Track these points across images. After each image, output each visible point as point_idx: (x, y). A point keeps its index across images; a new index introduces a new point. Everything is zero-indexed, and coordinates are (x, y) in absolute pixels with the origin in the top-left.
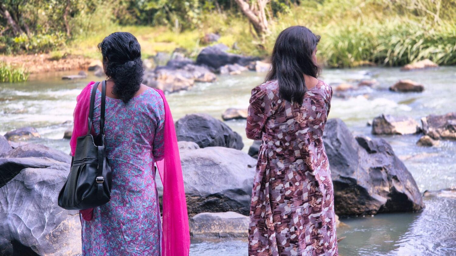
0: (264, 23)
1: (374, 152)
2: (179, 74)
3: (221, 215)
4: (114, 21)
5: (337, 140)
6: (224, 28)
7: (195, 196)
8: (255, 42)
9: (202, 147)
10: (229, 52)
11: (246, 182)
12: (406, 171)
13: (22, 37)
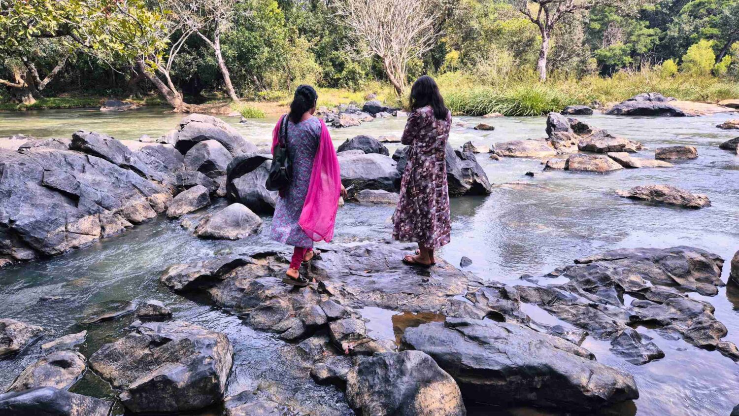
0: (403, 88)
1: (465, 159)
2: (353, 116)
3: (376, 191)
6: (379, 91)
7: (362, 180)
8: (397, 99)
9: (366, 153)
10: (382, 106)
11: (390, 173)
12: (483, 171)
13: (264, 92)
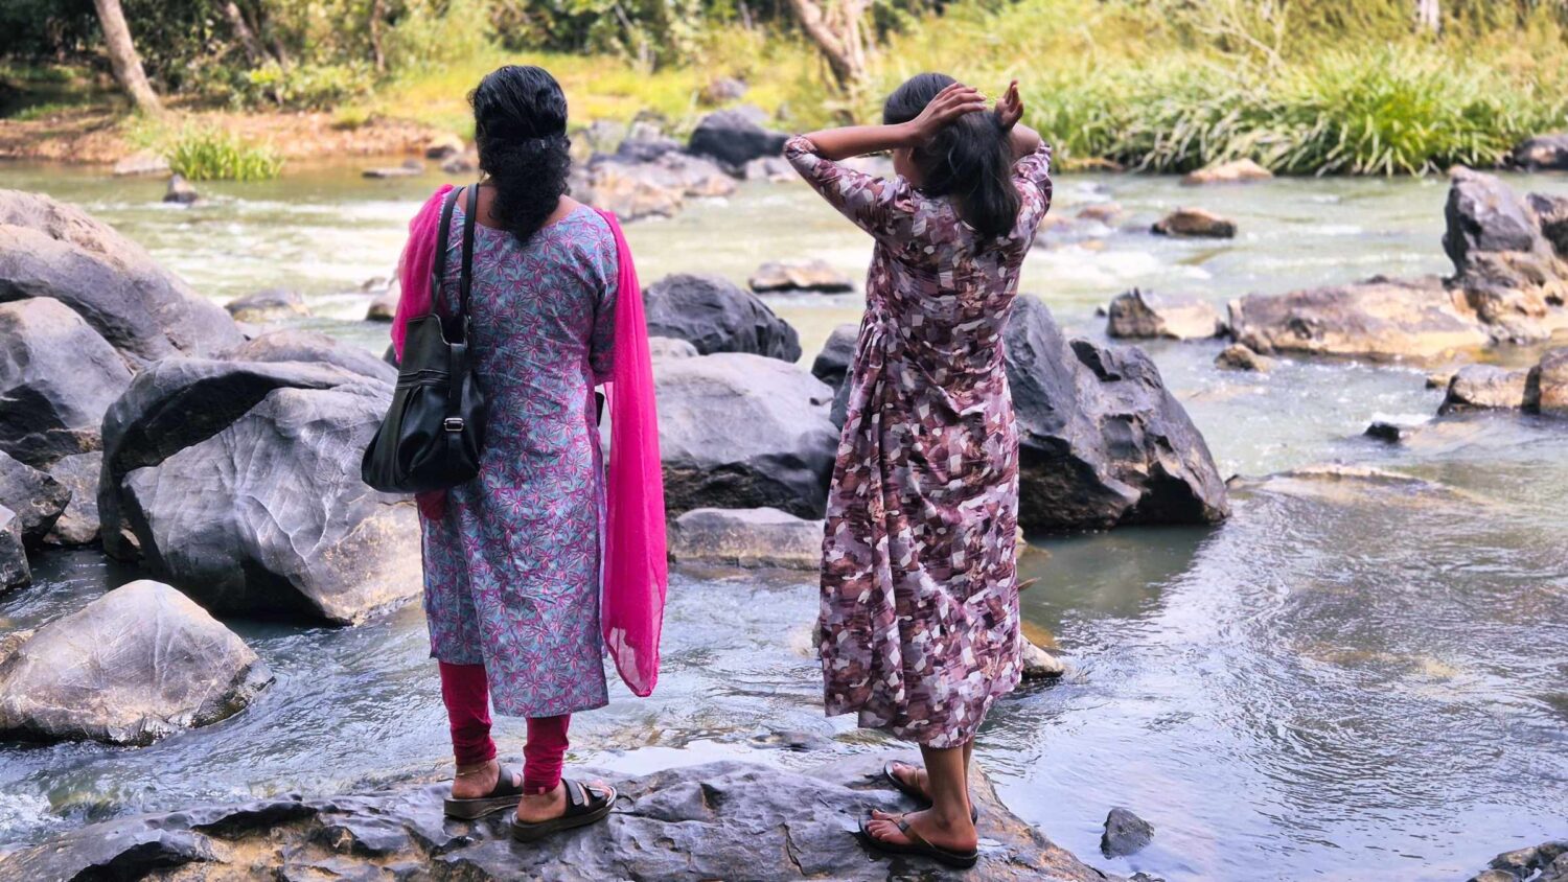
0: (856, 58)
1: (1115, 378)
2: (648, 175)
3: (744, 515)
4: (492, 39)
5: (1027, 346)
6: (758, 66)
7: (684, 468)
8: (831, 105)
9: (703, 351)
10: (770, 128)
11: (805, 438)
12: (1190, 426)
13: (267, 72)
